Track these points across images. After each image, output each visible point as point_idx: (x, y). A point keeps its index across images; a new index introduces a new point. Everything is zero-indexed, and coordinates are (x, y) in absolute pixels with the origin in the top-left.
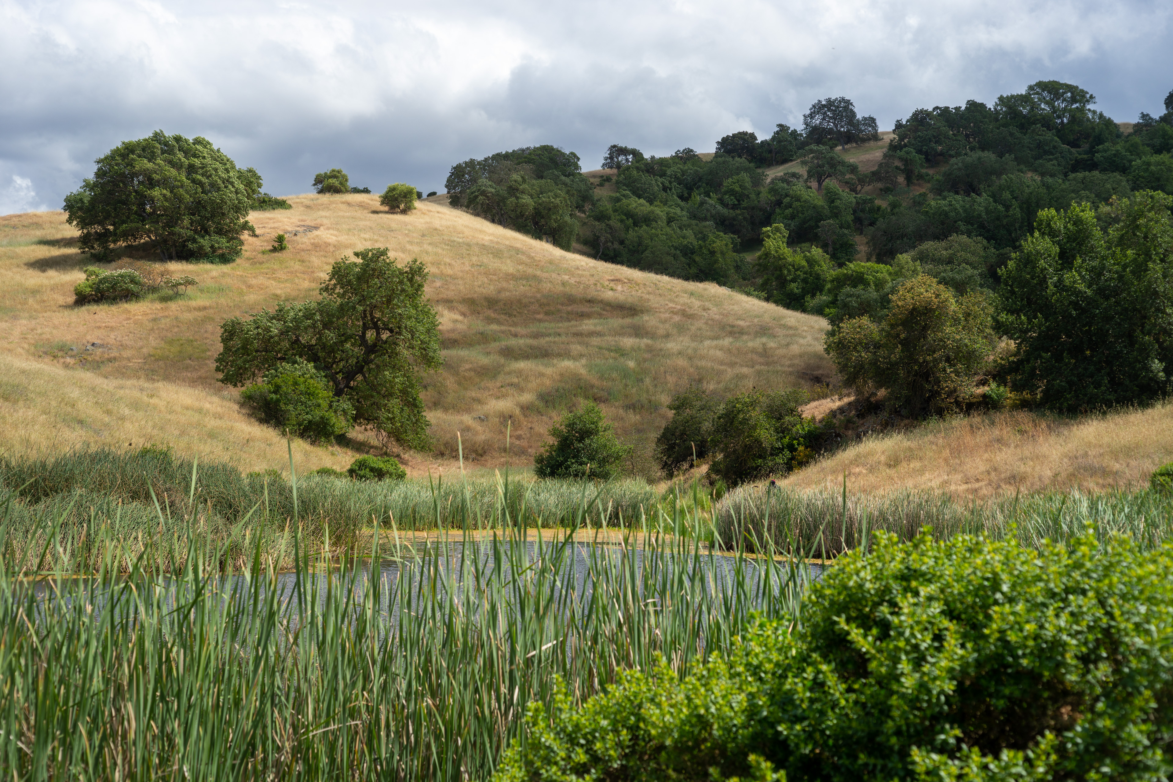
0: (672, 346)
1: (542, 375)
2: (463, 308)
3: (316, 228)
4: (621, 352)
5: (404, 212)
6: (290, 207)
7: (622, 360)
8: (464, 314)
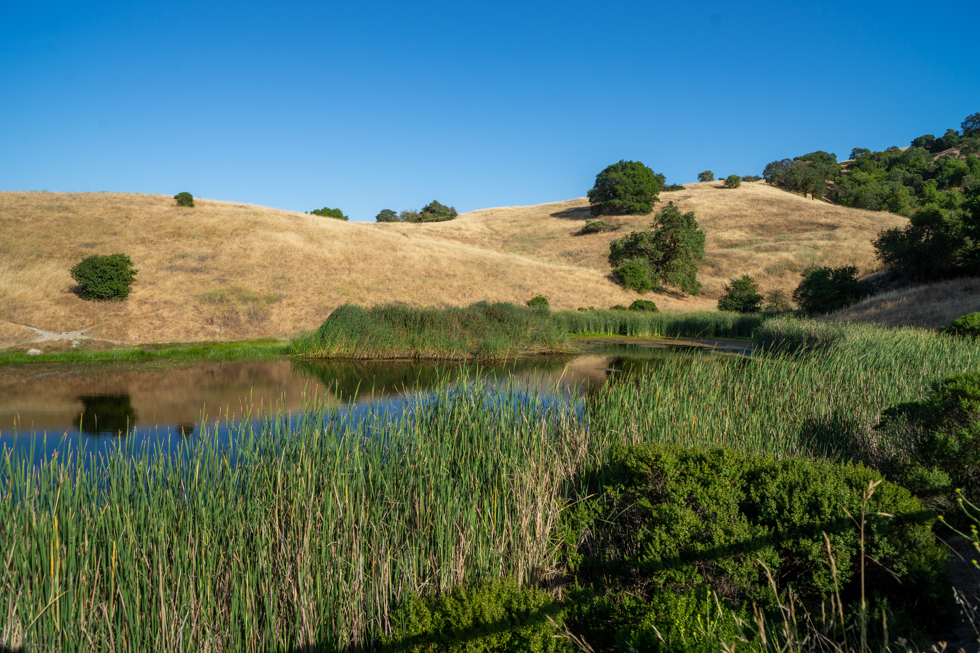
0: (845, 244)
1: (769, 259)
2: (747, 230)
3: (690, 197)
4: (816, 248)
5: (735, 187)
6: (685, 188)
7: (815, 251)
8: (747, 233)
